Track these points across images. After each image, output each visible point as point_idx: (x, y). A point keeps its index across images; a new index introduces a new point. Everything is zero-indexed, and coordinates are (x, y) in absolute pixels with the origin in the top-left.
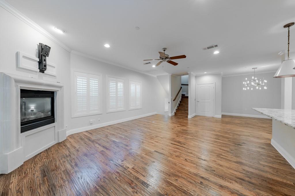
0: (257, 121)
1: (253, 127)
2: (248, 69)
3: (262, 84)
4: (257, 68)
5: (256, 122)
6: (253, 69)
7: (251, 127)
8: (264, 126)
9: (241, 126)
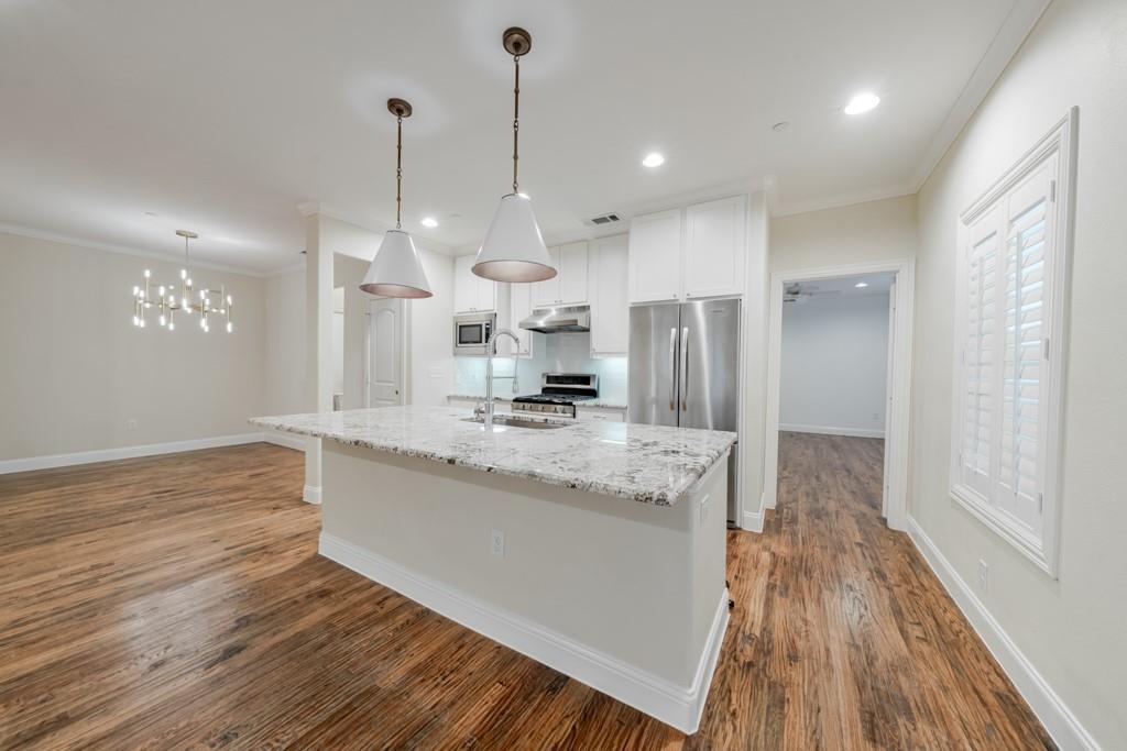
0: (196, 468)
1: (204, 506)
2: (154, 224)
3: (214, 310)
4: (195, 237)
5: (195, 474)
6: (179, 233)
7: (199, 507)
8: (234, 481)
9: (150, 518)
